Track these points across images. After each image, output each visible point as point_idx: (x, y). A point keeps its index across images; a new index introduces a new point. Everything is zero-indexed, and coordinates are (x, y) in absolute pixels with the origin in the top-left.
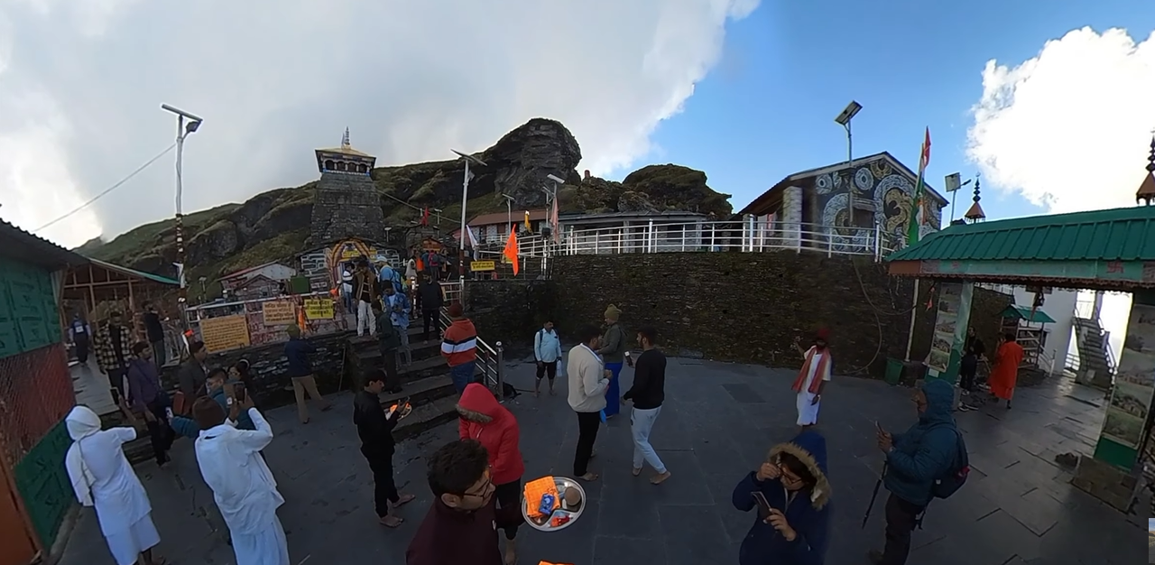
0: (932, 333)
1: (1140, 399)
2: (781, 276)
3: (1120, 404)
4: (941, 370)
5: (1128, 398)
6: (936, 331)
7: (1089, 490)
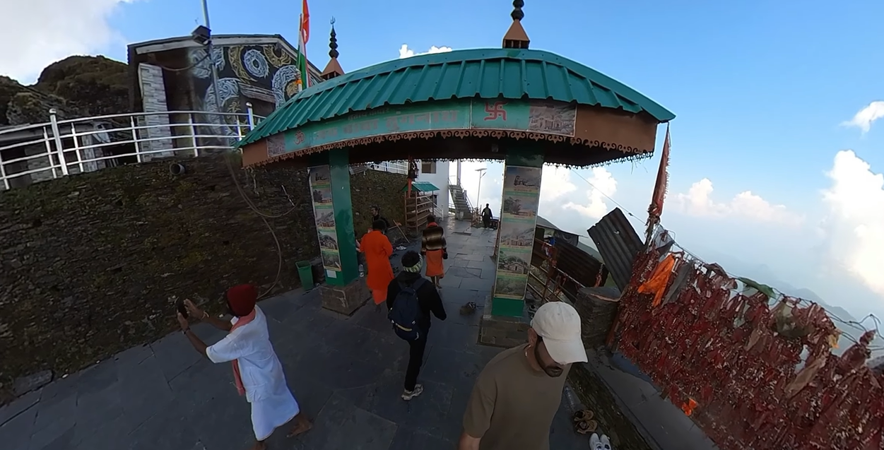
0: (315, 231)
1: (522, 259)
2: (120, 203)
3: (506, 266)
4: (337, 269)
5: (512, 259)
6: (319, 228)
7: (494, 343)
